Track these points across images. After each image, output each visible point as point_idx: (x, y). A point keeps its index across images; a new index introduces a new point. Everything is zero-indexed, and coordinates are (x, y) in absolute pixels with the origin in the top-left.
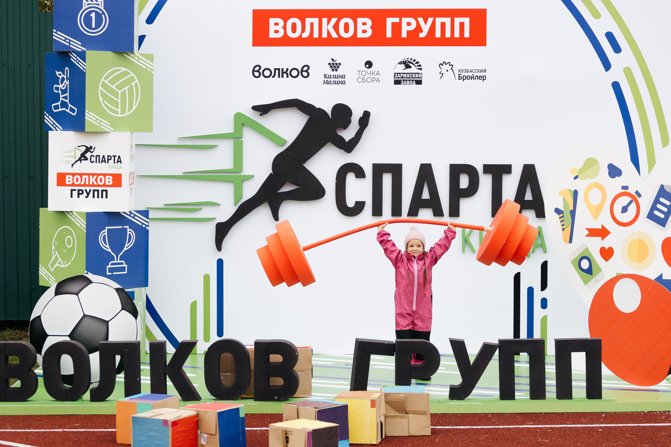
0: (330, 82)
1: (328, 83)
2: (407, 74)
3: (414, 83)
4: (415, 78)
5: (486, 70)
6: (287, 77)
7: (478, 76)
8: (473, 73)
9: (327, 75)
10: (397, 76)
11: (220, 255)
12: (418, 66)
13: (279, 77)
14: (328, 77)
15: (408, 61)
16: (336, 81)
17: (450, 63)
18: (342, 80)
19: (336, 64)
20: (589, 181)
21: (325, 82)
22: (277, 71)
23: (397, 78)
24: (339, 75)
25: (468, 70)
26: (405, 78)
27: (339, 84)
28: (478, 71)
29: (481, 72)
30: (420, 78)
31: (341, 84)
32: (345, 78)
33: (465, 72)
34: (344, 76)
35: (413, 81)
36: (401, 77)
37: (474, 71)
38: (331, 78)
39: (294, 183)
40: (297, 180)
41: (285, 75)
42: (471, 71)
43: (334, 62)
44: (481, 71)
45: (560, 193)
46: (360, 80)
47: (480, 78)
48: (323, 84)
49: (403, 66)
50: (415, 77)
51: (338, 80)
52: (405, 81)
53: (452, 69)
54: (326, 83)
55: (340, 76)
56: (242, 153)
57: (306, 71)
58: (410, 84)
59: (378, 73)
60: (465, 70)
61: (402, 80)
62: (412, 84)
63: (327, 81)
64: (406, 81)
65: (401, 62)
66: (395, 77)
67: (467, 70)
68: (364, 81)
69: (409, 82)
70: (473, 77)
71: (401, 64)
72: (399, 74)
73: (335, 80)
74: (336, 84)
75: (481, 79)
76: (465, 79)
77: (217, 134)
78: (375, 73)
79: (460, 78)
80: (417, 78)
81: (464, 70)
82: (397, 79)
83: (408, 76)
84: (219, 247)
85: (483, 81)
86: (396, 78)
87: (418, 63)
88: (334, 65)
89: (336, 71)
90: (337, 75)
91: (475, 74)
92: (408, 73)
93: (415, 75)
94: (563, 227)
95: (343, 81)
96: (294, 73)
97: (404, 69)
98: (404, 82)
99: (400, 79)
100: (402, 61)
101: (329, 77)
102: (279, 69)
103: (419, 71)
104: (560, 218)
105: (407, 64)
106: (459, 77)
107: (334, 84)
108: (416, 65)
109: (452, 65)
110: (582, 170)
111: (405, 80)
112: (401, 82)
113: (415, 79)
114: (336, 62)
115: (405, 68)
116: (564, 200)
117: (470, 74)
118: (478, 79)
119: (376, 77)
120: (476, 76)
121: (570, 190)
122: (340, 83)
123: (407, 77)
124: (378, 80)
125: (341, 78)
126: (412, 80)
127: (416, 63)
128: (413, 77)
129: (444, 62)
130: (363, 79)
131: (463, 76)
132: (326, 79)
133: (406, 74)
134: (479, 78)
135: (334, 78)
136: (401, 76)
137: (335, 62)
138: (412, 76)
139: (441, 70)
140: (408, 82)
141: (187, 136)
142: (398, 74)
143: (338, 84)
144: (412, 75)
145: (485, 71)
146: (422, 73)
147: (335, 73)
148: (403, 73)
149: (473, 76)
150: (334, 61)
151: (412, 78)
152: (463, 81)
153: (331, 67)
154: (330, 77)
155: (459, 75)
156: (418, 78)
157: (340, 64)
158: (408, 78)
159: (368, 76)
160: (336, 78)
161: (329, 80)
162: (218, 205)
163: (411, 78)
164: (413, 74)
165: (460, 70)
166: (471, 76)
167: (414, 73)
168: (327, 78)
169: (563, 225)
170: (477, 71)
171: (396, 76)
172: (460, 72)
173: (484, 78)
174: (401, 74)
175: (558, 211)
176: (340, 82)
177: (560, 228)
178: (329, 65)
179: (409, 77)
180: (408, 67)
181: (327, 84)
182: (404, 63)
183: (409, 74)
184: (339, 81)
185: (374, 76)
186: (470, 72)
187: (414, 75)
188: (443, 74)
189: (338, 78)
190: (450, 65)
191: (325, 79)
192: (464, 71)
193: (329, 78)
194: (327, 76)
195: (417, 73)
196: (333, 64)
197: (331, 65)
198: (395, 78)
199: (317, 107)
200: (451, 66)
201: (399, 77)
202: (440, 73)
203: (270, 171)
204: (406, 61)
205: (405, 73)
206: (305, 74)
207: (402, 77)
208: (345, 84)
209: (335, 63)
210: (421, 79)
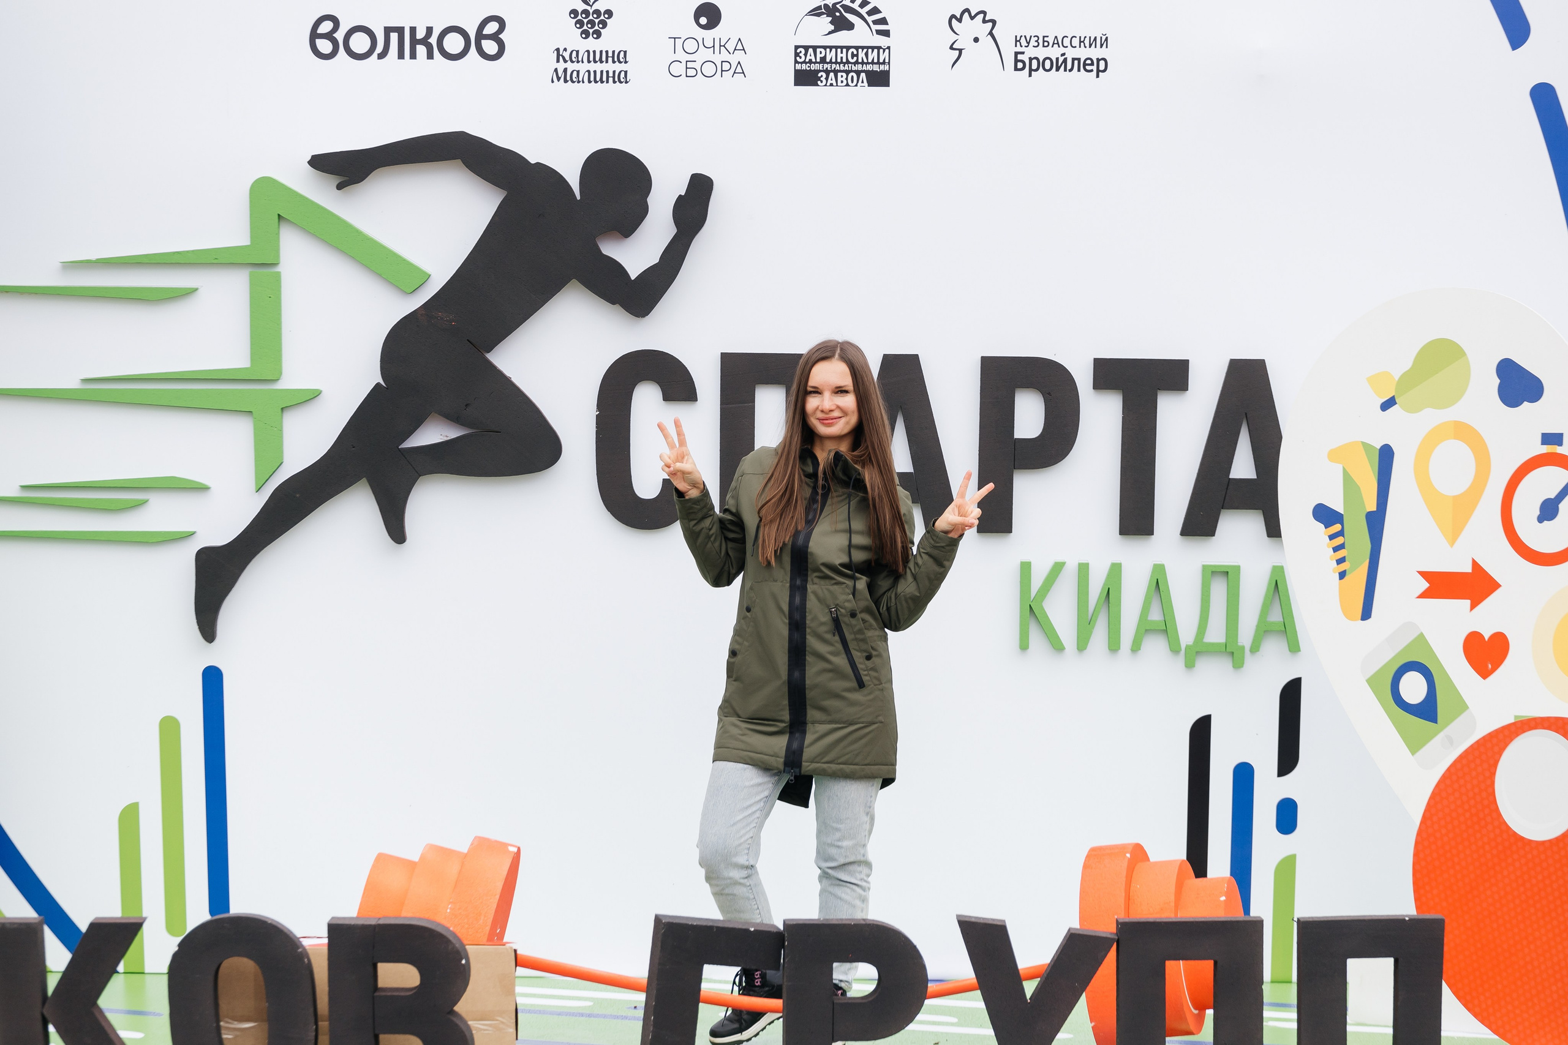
0: (575, 73)
1: (568, 78)
2: (839, 50)
3: (863, 82)
4: (866, 64)
5: (1106, 39)
6: (430, 56)
7: (1079, 60)
8: (1062, 50)
9: (565, 50)
10: (806, 55)
11: (212, 655)
12: (875, 22)
13: (401, 56)
14: (567, 58)
15: (844, 6)
16: (595, 72)
17: (984, 13)
18: (618, 67)
19: (597, 12)
20: (1431, 418)
21: (560, 72)
22: (394, 36)
23: (804, 62)
24: (607, 52)
25: (1046, 39)
26: (831, 62)
27: (607, 82)
28: (1080, 42)
29: (1090, 46)
30: (884, 63)
31: (614, 82)
32: (626, 62)
33: (1036, 44)
34: (622, 55)
35: (858, 73)
36: (818, 60)
37: (1067, 42)
38: (578, 62)
39: (455, 418)
40: (466, 405)
41: (421, 50)
42: (1056, 43)
43: (588, 8)
44: (1093, 42)
45: (1334, 455)
46: (679, 69)
47: (1088, 68)
48: (553, 82)
49: (825, 23)
50: (865, 61)
51: (604, 67)
52: (832, 75)
53: (991, 34)
54: (562, 79)
55: (610, 54)
56: (280, 314)
57: (495, 37)
58: (847, 85)
59: (739, 47)
60: (1036, 39)
61: (820, 71)
62: (856, 85)
63: (565, 70)
64: (836, 72)
65: (819, 8)
66: (798, 58)
67: (1044, 37)
68: (691, 72)
69: (847, 79)
70: (1065, 61)
71: (819, 15)
72: (811, 51)
73: (592, 67)
74: (596, 82)
75: (1092, 71)
76: (1037, 70)
77: (193, 251)
78: (731, 46)
79: (1020, 65)
80: (873, 63)
81: (1034, 39)
82: (804, 67)
83: (842, 58)
84: (208, 628)
85: (1098, 76)
86: (802, 63)
87: (875, 11)
88: (591, 17)
89: (595, 36)
90: (601, 52)
91: (1071, 54)
92: (842, 48)
93: (867, 54)
94: (1343, 567)
95: (621, 71)
96: (454, 43)
97: (830, 33)
98: (827, 79)
99: (813, 67)
100: (822, 4)
101: (574, 59)
102: (400, 31)
103: (881, 41)
104: (1332, 537)
105: (838, 14)
106: (1016, 61)
107: (590, 82)
108: (870, 19)
109: (994, 22)
110: (1409, 380)
111: (831, 71)
112: (819, 79)
113: (865, 68)
114: (595, 7)
115: (832, 28)
116: (1347, 479)
117: (1054, 53)
118: (1079, 70)
119: (734, 59)
120: (1074, 60)
121: (1366, 446)
122: (611, 80)
123: (839, 60)
124: (739, 70)
125: (614, 62)
126: (855, 71)
127: (870, 13)
128: (860, 61)
129: (967, 10)
130: (690, 65)
131: (1031, 59)
132: (561, 66)
133: (834, 50)
134: (1085, 64)
135: (589, 62)
136: (819, 56)
137: (591, 6)
138: (857, 55)
139: (955, 37)
140: (844, 79)
141: (93, 257)
142: (806, 48)
143: (602, 82)
144: (855, 53)
145: (1104, 43)
146: (889, 48)
147: (591, 44)
148: (825, 48)
149: (1063, 57)
150: (588, 4)
151: (857, 63)
152: (1030, 75)
153: (580, 23)
154: (575, 56)
155: (1016, 54)
156: (875, 63)
157: (609, 13)
158: (842, 62)
159: (704, 54)
160: (595, 62)
161: (571, 67)
162: (202, 489)
163: (852, 63)
164: (860, 50)
165: (1018, 39)
166: (1057, 59)
167: (863, 48)
168: (565, 61)
169: (1340, 561)
170: (1076, 42)
171: (800, 57)
172: (1018, 43)
173: (1102, 63)
174: (818, 50)
175: (1324, 515)
176: (611, 74)
177: (1333, 569)
178: (572, 16)
179: (844, 60)
180: (841, 24)
181: (566, 81)
182: (830, 11)
183: (844, 50)
184: (607, 72)
185: (725, 55)
186: (1054, 44)
187: (862, 54)
188: (960, 51)
189: (601, 62)
190: (984, 21)
191: (558, 66)
192: (1033, 43)
193: (572, 62)
194: (567, 55)
195: (873, 48)
196: (585, 12)
197: (579, 17)
198: (796, 62)
199: (533, 162)
200: (990, 24)
201: (810, 60)
202: (951, 48)
203: (375, 377)
204: (835, 5)
205: (831, 48)
206: (490, 47)
207: (823, 60)
208: (626, 82)
209: (591, 12)
210: (887, 68)
